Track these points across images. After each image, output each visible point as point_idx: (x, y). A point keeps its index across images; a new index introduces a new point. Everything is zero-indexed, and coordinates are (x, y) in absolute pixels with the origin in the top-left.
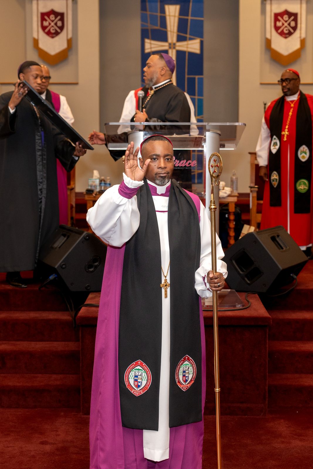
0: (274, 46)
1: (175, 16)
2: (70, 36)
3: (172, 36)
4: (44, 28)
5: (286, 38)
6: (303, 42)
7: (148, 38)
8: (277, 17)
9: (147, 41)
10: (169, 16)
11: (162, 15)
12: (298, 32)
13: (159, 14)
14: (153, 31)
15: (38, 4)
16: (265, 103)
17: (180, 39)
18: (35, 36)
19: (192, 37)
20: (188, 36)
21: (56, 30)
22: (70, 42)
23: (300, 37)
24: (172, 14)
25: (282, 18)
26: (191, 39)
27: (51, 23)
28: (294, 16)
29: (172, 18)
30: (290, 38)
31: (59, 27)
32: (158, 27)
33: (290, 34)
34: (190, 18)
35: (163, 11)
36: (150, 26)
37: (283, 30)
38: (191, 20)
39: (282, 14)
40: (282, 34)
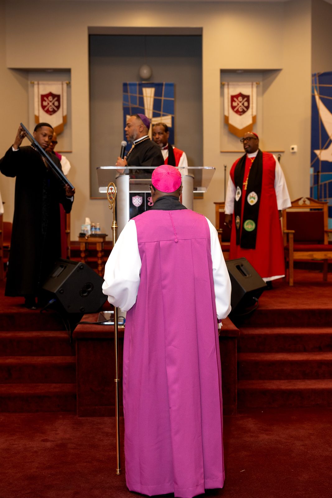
0: (231, 122)
1: (151, 97)
2: (65, 114)
3: (149, 112)
4: (43, 107)
5: (240, 115)
6: (254, 119)
7: (129, 114)
8: (233, 98)
9: (128, 117)
10: (146, 96)
11: (141, 96)
12: (250, 110)
13: (138, 95)
14: (133, 109)
15: (38, 88)
16: (225, 165)
17: (155, 115)
18: (36, 113)
19: (165, 114)
20: (162, 113)
21: (54, 109)
22: (65, 119)
23: (252, 114)
24: (149, 95)
25: (237, 99)
26: (164, 115)
27: (49, 103)
28: (247, 98)
29: (149, 99)
30: (244, 116)
31: (56, 107)
32: (137, 106)
33: (244, 112)
34: (163, 98)
35: (141, 93)
36: (130, 105)
37: (238, 109)
38: (164, 100)
39: (237, 96)
40: (237, 112)
